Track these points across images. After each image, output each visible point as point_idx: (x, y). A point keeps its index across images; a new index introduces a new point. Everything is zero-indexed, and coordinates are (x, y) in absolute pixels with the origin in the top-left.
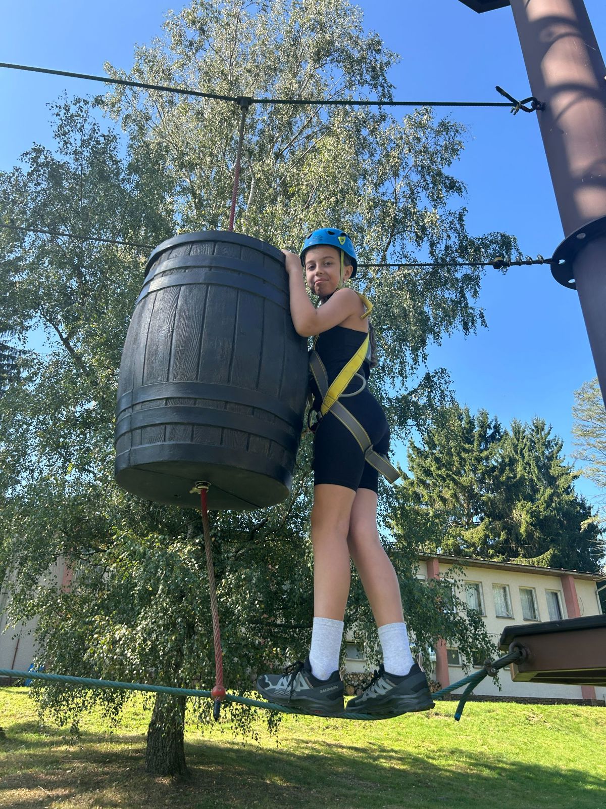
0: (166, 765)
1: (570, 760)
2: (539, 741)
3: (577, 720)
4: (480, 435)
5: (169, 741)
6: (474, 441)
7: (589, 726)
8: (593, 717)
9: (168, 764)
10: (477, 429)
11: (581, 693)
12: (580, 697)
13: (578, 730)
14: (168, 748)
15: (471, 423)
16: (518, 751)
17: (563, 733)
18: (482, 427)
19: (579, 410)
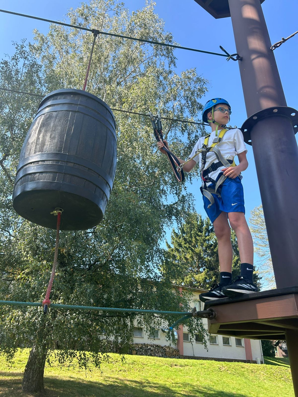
0: (33, 387)
1: (238, 389)
2: (224, 380)
3: (243, 370)
4: (206, 229)
5: (35, 375)
6: (203, 231)
7: (248, 373)
8: (250, 369)
9: (34, 387)
10: (205, 226)
11: (245, 357)
12: (245, 359)
13: (243, 375)
14: (35, 378)
15: (202, 222)
16: (214, 384)
17: (236, 376)
18: (207, 225)
19: (252, 219)
